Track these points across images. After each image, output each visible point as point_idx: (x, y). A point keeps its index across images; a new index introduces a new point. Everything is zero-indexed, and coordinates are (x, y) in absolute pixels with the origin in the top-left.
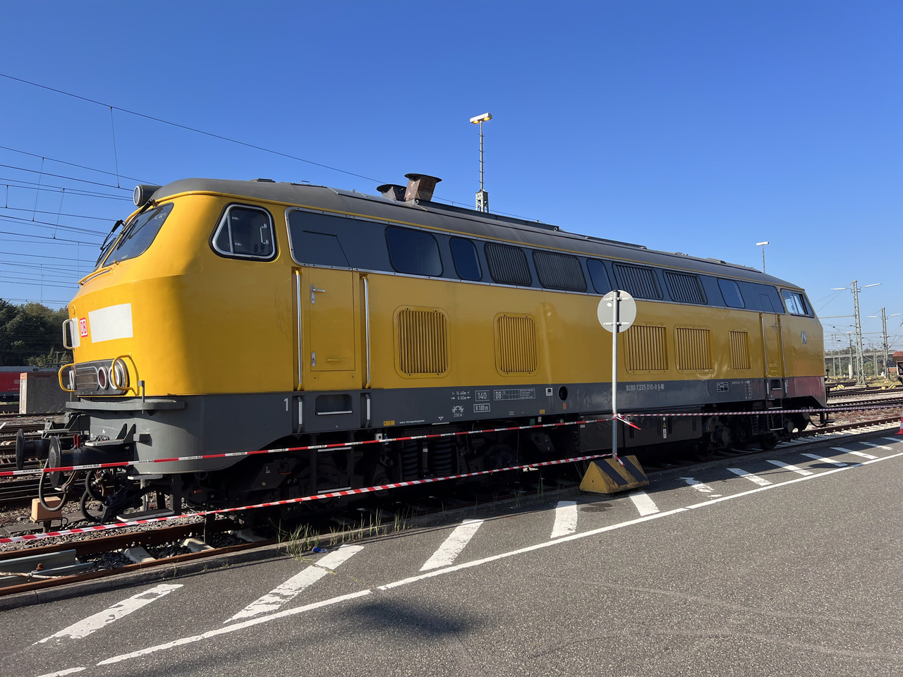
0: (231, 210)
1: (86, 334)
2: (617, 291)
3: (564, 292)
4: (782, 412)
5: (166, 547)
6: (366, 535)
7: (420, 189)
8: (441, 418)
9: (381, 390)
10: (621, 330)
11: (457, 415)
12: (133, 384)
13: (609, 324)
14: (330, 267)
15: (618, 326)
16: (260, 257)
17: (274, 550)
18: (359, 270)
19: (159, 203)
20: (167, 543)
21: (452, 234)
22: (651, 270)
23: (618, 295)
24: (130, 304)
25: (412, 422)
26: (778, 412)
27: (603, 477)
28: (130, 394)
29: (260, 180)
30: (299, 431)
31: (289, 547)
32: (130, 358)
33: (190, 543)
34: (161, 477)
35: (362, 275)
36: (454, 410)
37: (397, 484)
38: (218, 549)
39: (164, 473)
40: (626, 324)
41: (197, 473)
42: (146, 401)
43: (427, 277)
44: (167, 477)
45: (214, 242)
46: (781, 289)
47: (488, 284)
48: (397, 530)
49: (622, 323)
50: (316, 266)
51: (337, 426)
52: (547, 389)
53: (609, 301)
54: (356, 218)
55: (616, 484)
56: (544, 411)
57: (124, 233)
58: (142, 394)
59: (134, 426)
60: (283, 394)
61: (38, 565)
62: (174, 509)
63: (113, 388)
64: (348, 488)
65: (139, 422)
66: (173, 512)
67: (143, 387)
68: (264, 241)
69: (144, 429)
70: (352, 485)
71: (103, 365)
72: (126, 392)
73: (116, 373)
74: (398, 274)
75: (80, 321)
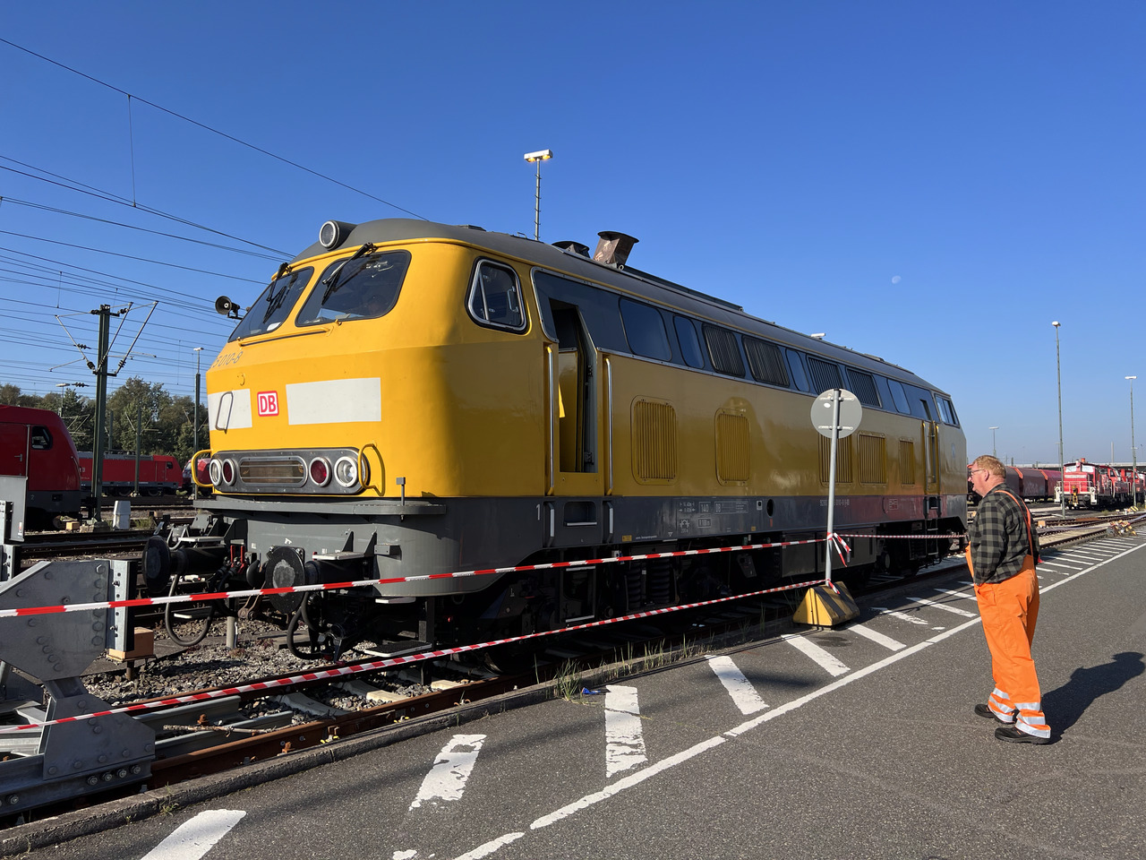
0: (482, 265)
1: (276, 412)
2: (838, 390)
3: (773, 386)
7: (618, 251)
8: (671, 534)
9: (623, 498)
10: (842, 435)
11: (684, 531)
12: (376, 480)
13: (827, 428)
15: (838, 431)
16: (514, 328)
18: (603, 349)
19: (377, 248)
21: (675, 311)
22: (836, 365)
24: (378, 379)
25: (646, 537)
27: (825, 607)
28: (368, 493)
29: (471, 227)
30: (549, 545)
32: (375, 448)
34: (414, 600)
35: (605, 356)
36: (681, 525)
39: (419, 595)
40: (848, 429)
41: (455, 596)
42: (407, 502)
43: (659, 362)
44: (420, 600)
45: (470, 307)
47: (710, 373)
48: (647, 667)
49: (843, 428)
52: (758, 502)
54: (593, 285)
55: (837, 615)
56: (754, 527)
57: (328, 283)
58: (400, 495)
59: (375, 534)
60: (534, 499)
61: (202, 717)
62: (429, 641)
63: (343, 485)
64: (593, 616)
65: (381, 529)
66: (430, 646)
67: (403, 485)
68: (514, 308)
69: (391, 539)
70: (594, 612)
71: (319, 454)
72: (362, 490)
73: (351, 466)
74: (635, 357)
75: (260, 395)
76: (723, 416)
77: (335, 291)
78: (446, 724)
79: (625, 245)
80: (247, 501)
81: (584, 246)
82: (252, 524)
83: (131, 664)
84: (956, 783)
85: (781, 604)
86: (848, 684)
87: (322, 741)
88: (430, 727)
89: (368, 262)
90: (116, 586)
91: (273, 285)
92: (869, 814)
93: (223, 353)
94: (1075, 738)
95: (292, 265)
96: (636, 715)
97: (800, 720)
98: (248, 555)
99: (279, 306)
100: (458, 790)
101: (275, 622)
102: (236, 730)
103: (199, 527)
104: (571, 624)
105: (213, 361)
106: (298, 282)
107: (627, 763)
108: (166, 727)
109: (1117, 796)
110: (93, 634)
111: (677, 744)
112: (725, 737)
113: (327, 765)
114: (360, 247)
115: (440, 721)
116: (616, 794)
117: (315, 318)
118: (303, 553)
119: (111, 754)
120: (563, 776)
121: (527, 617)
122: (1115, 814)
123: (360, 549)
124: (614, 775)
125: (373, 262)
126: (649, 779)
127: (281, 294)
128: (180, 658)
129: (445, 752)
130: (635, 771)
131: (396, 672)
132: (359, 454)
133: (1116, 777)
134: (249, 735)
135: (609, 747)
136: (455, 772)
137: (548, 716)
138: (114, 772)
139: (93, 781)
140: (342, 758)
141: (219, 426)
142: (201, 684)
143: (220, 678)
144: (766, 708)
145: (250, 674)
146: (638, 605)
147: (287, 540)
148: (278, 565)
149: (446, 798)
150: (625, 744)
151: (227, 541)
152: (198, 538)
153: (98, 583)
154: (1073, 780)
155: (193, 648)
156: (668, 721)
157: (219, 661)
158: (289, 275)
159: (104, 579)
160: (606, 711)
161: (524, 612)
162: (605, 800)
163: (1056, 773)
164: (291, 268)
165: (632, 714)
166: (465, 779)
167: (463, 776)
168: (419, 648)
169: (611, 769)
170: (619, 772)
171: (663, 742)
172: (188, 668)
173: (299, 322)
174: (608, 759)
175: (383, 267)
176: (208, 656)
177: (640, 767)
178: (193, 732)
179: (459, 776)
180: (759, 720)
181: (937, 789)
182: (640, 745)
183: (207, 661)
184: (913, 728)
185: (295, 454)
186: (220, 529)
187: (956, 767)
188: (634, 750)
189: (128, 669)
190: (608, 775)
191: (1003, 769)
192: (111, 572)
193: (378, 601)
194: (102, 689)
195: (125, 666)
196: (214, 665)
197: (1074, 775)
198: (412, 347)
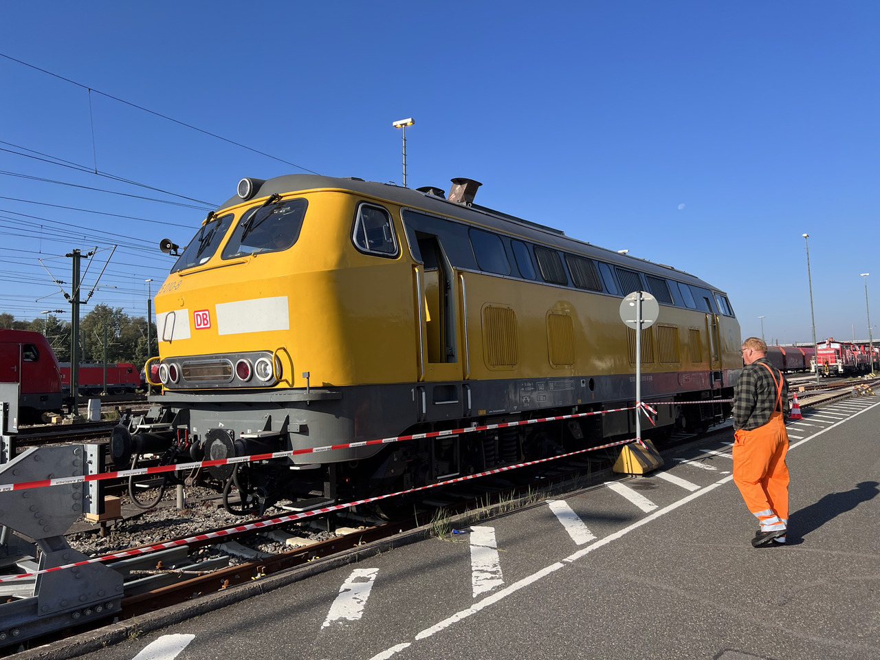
0: (363, 207)
1: (208, 326)
2: (640, 292)
7: (466, 192)
8: (516, 407)
9: (478, 382)
10: (644, 327)
11: (526, 405)
12: (287, 375)
13: (632, 322)
15: (641, 324)
16: (389, 254)
18: (457, 268)
19: (282, 197)
21: (511, 236)
23: (641, 295)
24: (285, 297)
25: (498, 411)
27: (637, 459)
29: (353, 178)
30: (422, 419)
31: (434, 529)
32: (285, 350)
34: (320, 466)
35: (460, 273)
36: (523, 400)
39: (322, 462)
40: (648, 322)
42: (311, 391)
44: (324, 466)
45: (354, 239)
47: (541, 283)
48: (501, 511)
49: (645, 321)
52: (582, 381)
54: (448, 219)
55: (646, 465)
56: (580, 400)
57: (245, 225)
58: (305, 385)
59: (288, 417)
60: (409, 385)
61: (159, 563)
62: (332, 497)
63: (261, 380)
64: (458, 474)
65: (292, 412)
66: (333, 501)
67: (308, 378)
68: (388, 239)
69: (301, 420)
70: (459, 470)
71: (243, 357)
72: (277, 383)
73: (267, 365)
74: (483, 273)
75: (196, 313)
76: (552, 315)
77: (251, 231)
78: (348, 561)
79: (472, 188)
80: (189, 395)
81: (441, 190)
82: (193, 412)
83: (103, 524)
84: (744, 591)
85: (604, 459)
86: (657, 518)
87: (253, 578)
88: (335, 564)
89: (275, 208)
90: (90, 464)
91: (203, 229)
92: (677, 618)
93: (166, 283)
94: (834, 553)
95: (217, 213)
96: (495, 548)
97: (621, 547)
98: (191, 437)
99: (208, 245)
100: (358, 612)
101: (214, 488)
102: (186, 572)
103: (152, 417)
104: (442, 480)
105: (159, 290)
106: (223, 226)
107: (488, 586)
108: (132, 572)
109: (868, 596)
110: (73, 502)
111: (527, 570)
112: (563, 563)
113: (257, 596)
114: (269, 197)
115: (343, 559)
116: (481, 610)
117: (236, 253)
118: (233, 434)
119: (90, 594)
120: (439, 598)
121: (407, 476)
122: (867, 611)
123: (277, 428)
124: (479, 595)
125: (279, 208)
126: (506, 598)
127: (209, 235)
128: (141, 518)
129: (348, 583)
130: (495, 592)
131: (308, 523)
132: (273, 356)
133: (867, 582)
134: (196, 576)
135: (474, 574)
136: (356, 598)
137: (427, 552)
138: (93, 608)
139: (77, 615)
140: (268, 591)
141: (165, 338)
142: (158, 537)
143: (173, 532)
144: (595, 539)
145: (196, 529)
146: (493, 463)
147: (220, 424)
148: (214, 444)
149: (350, 618)
150: (487, 571)
151: (175, 427)
152: (152, 425)
153: (76, 462)
154: (834, 585)
155: (151, 510)
156: (519, 552)
157: (171, 520)
158: (215, 220)
159: (80, 459)
160: (471, 546)
161: (405, 472)
162: (472, 615)
163: (820, 581)
164: (217, 215)
165: (491, 548)
166: (364, 603)
167: (362, 601)
168: (325, 503)
169: (477, 591)
170: (483, 593)
171: (516, 568)
172: (148, 526)
173: (224, 256)
174: (473, 583)
175: (287, 212)
176: (164, 516)
177: (499, 588)
178: (153, 575)
179: (359, 601)
180: (589, 549)
181: (729, 597)
182: (498, 571)
183: (162, 519)
184: (708, 550)
185: (224, 357)
186: (169, 417)
187: (743, 579)
188: (494, 576)
189: (102, 529)
190: (474, 596)
191: (779, 579)
192: (85, 453)
193: (291, 468)
194: (82, 545)
195: (99, 526)
196: (168, 522)
197: (834, 582)
198: (310, 271)
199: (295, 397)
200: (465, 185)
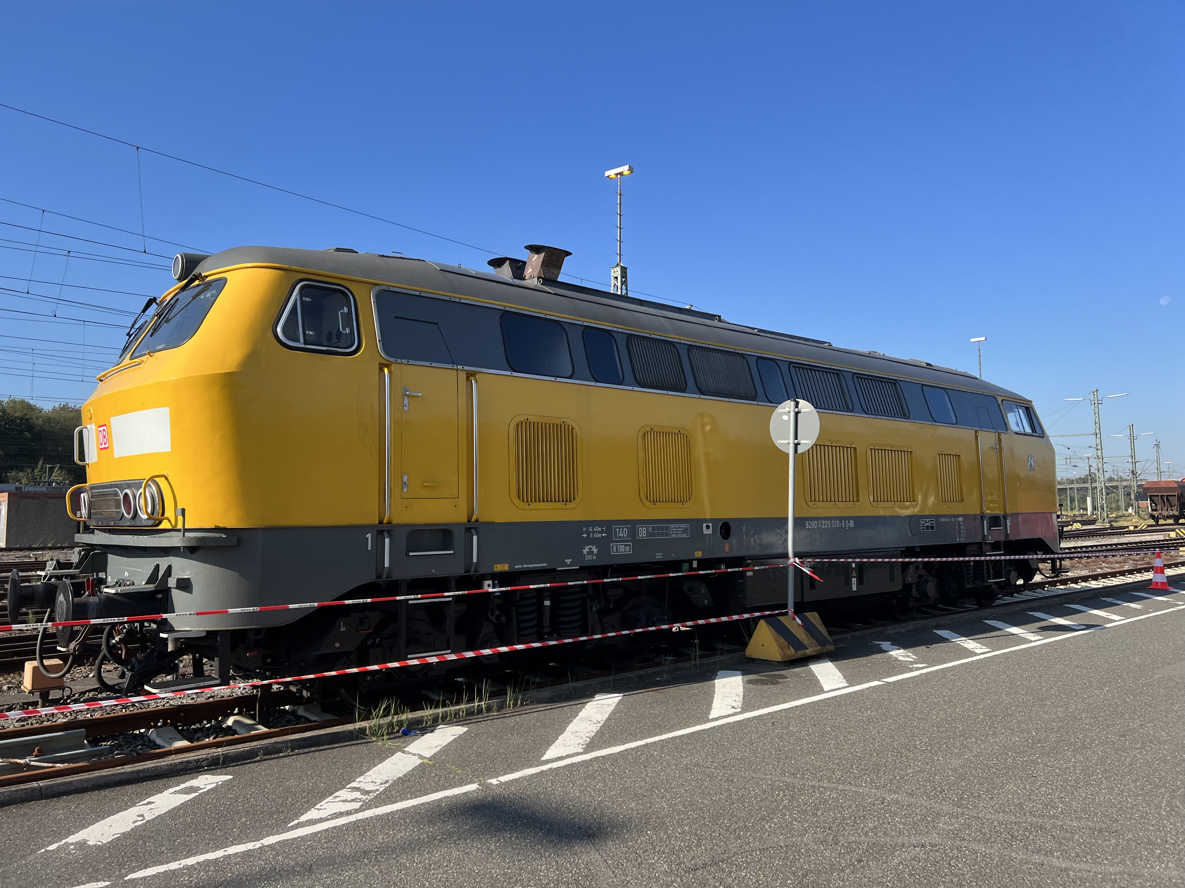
0: (302, 288)
1: (107, 446)
2: (795, 401)
3: (728, 399)
4: (1003, 558)
5: (204, 727)
6: (470, 713)
7: (545, 264)
8: (568, 561)
9: (492, 524)
10: (800, 450)
11: (589, 557)
12: (169, 512)
13: (782, 442)
14: (428, 364)
15: (796, 445)
16: (339, 350)
17: (351, 732)
18: (466, 368)
19: (206, 277)
20: (205, 722)
21: (585, 324)
22: (837, 373)
23: (797, 404)
24: (168, 408)
25: (531, 566)
26: (998, 558)
27: (776, 640)
28: (165, 525)
29: (338, 250)
30: (384, 576)
31: (370, 728)
32: (166, 479)
33: (235, 722)
34: (204, 634)
35: (470, 375)
36: (585, 551)
37: (511, 647)
38: (273, 730)
40: (806, 443)
41: (251, 630)
42: (187, 534)
43: (553, 379)
45: (279, 330)
46: (1002, 401)
47: (631, 388)
48: (510, 707)
49: (802, 442)
50: (411, 362)
51: (434, 571)
52: (704, 525)
53: (785, 413)
55: (792, 650)
56: (700, 553)
57: (159, 315)
59: (170, 566)
60: (365, 528)
61: (36, 749)
63: (142, 517)
66: (217, 681)
67: (183, 516)
68: (344, 329)
69: (183, 572)
71: (129, 486)
72: (160, 522)
74: (516, 374)
75: (99, 429)
76: (649, 432)
79: (554, 258)
80: (107, 535)
82: (112, 558)
147: (126, 573)
173: (133, 355)
185: (115, 486)
193: (161, 635)
198: (199, 374)
199: (175, 540)
200: (542, 255)
